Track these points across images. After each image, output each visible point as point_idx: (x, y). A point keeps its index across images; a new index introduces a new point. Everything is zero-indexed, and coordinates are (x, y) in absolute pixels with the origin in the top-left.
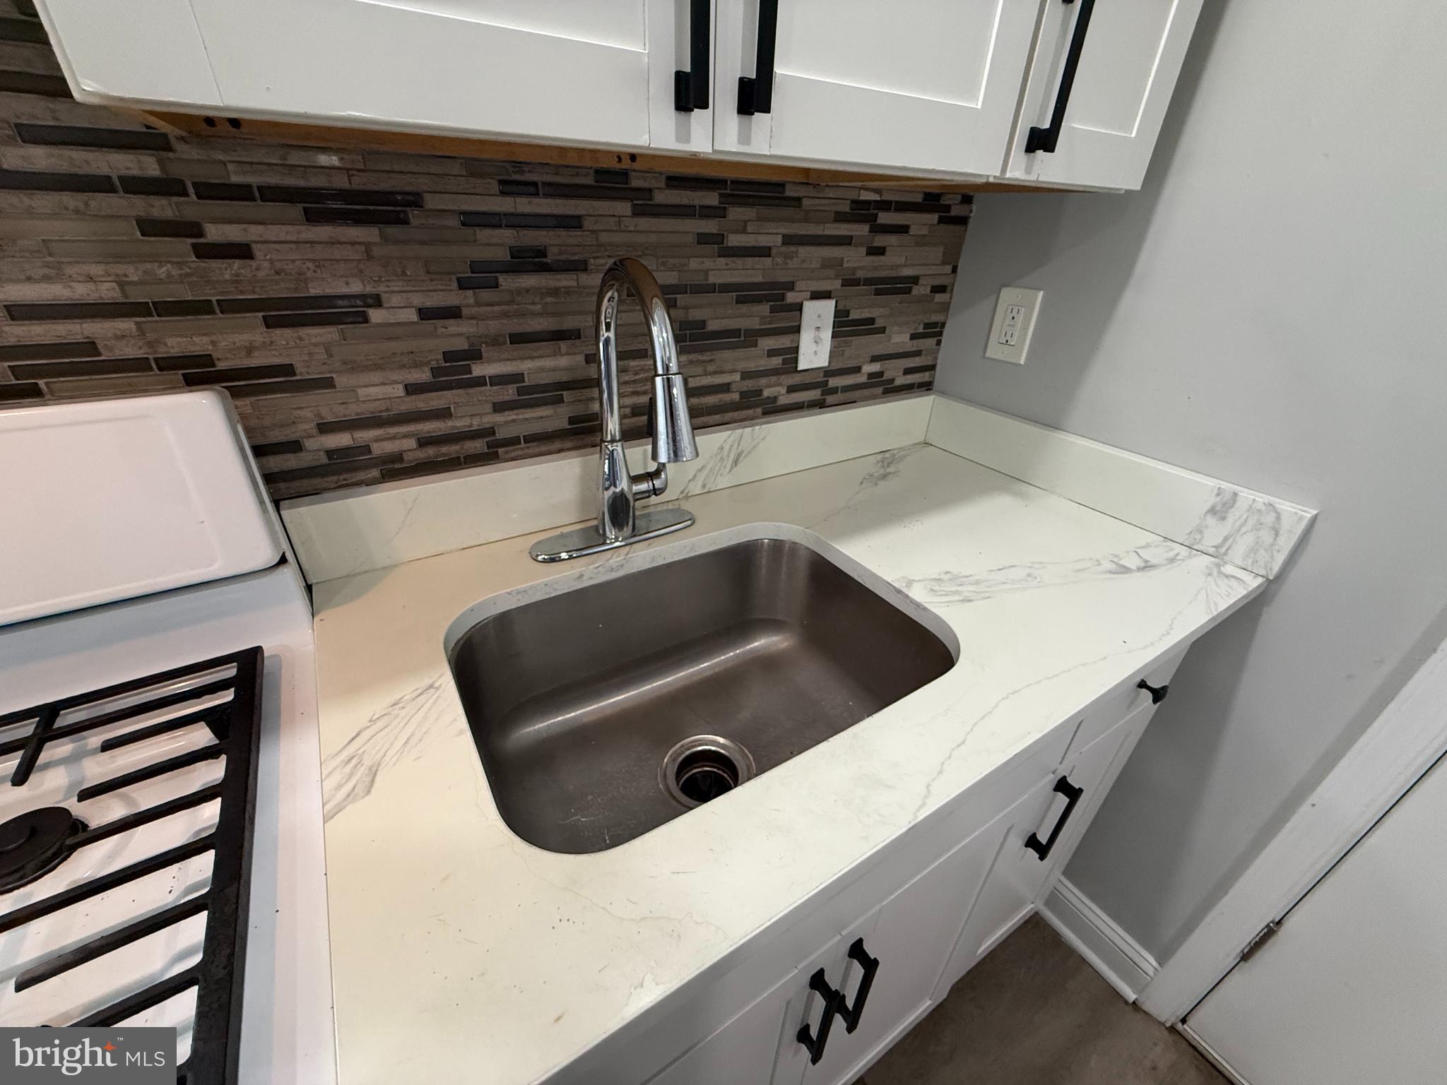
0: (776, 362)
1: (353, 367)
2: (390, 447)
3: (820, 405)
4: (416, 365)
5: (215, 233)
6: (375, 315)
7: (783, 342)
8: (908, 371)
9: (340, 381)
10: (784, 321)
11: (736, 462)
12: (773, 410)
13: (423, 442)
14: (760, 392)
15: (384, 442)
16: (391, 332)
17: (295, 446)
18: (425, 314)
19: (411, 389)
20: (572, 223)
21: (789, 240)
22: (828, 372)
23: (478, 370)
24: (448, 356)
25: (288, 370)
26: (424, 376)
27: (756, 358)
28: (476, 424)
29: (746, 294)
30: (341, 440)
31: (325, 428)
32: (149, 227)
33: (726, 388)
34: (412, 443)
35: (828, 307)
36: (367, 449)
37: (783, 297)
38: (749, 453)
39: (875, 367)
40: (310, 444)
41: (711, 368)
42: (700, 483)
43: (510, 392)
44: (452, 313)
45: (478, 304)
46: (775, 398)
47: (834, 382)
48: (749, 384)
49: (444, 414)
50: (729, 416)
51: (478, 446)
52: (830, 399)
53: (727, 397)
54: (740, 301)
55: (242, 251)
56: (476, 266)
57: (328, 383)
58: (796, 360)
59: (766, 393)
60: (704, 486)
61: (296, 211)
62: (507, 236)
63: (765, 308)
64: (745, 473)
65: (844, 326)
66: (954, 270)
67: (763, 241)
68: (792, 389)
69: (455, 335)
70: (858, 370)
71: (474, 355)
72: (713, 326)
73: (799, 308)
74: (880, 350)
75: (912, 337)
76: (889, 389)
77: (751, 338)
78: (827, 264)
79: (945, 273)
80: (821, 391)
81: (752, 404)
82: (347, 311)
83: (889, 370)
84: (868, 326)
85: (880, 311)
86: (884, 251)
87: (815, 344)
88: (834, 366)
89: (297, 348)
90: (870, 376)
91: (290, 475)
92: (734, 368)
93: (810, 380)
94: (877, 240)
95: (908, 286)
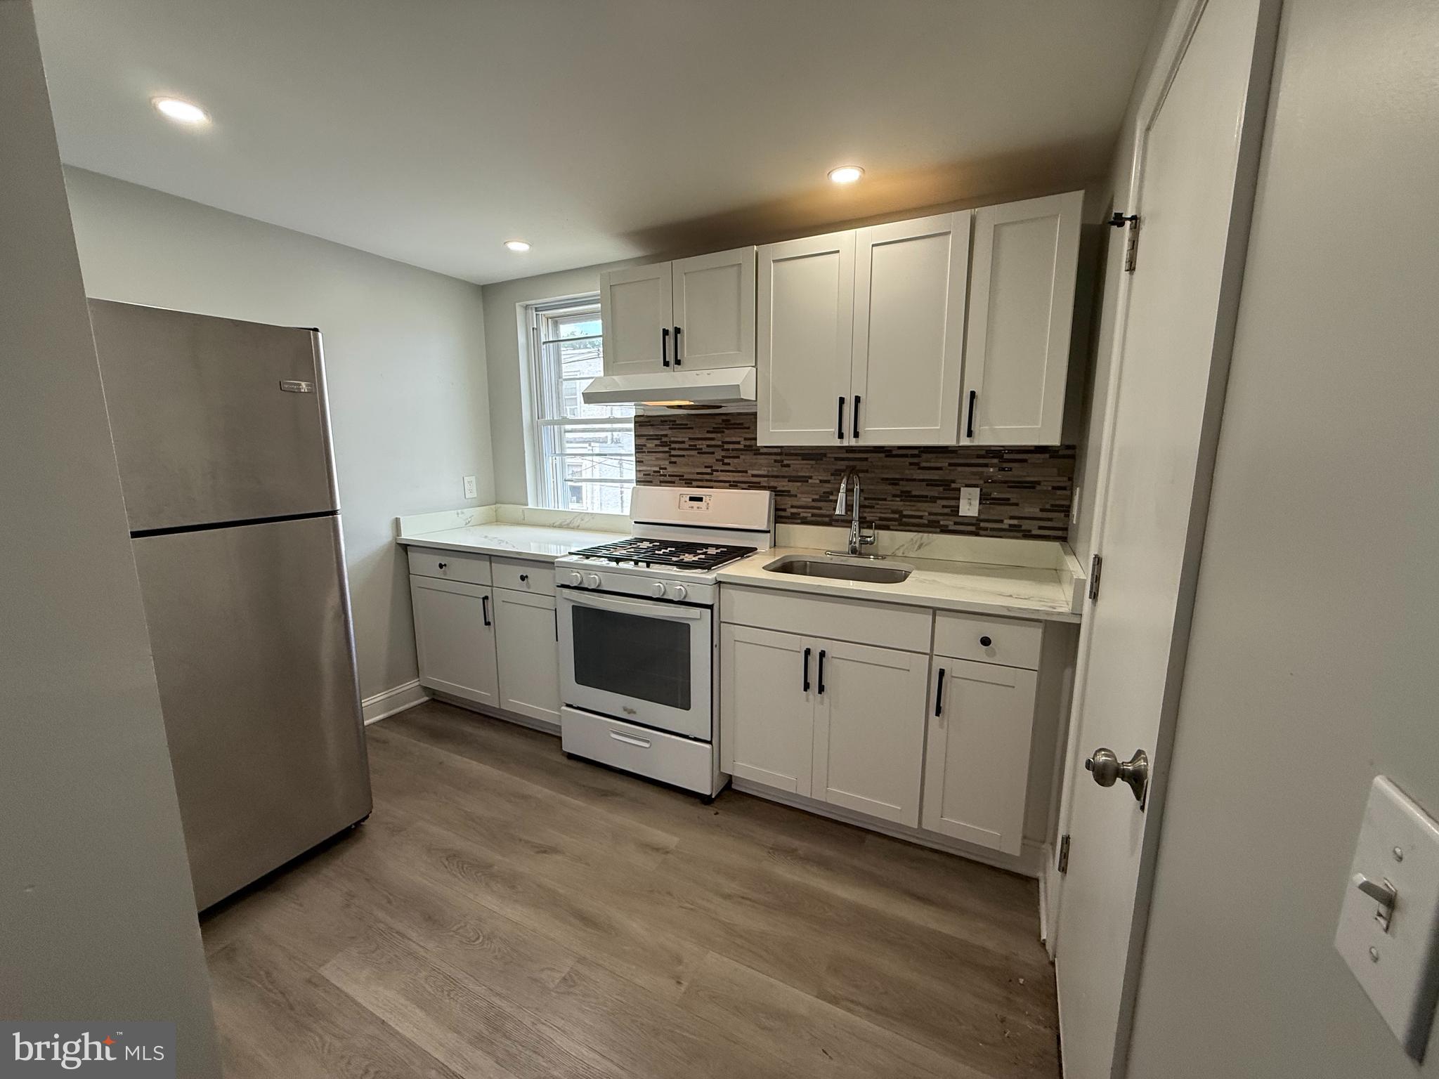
0: (947, 510)
1: (802, 493)
2: (805, 515)
3: (977, 534)
4: (817, 494)
5: (785, 462)
6: (810, 481)
7: (952, 503)
8: (1040, 528)
9: (799, 495)
10: (951, 494)
11: (920, 547)
12: (945, 531)
13: (813, 515)
14: (938, 522)
15: (802, 514)
16: (813, 485)
17: (784, 510)
18: (821, 481)
20: (866, 459)
21: (950, 465)
22: (978, 520)
24: (824, 493)
25: (789, 491)
26: (817, 497)
27: (937, 507)
28: (828, 513)
29: (931, 483)
30: (794, 510)
31: (792, 507)
32: (775, 461)
33: (921, 517)
34: (810, 515)
35: (977, 491)
36: (799, 514)
37: (950, 486)
38: (926, 545)
39: (1015, 522)
40: (788, 510)
41: (914, 508)
42: (902, 552)
44: (828, 482)
45: (835, 480)
46: (947, 526)
47: (982, 524)
48: (932, 518)
49: (820, 508)
50: (922, 529)
51: (827, 519)
52: (982, 532)
53: (921, 521)
54: (927, 485)
55: (788, 466)
56: (836, 470)
58: (958, 512)
59: (942, 523)
60: (903, 553)
61: (800, 458)
62: (846, 463)
63: (941, 489)
64: (924, 553)
65: (984, 498)
66: (1071, 479)
67: (939, 465)
68: (956, 523)
70: (1001, 521)
72: (914, 493)
73: (959, 490)
74: (1016, 514)
75: (1042, 510)
76: (1028, 535)
77: (934, 500)
78: (974, 474)
79: (1063, 481)
80: (975, 528)
81: (934, 526)
82: (804, 480)
83: (1026, 525)
84: (1005, 502)
85: (1013, 496)
86: (1010, 469)
87: (969, 506)
88: (982, 517)
89: (793, 487)
90: (1010, 525)
91: (780, 516)
92: (925, 510)
93: (968, 521)
94: (1005, 465)
95: (1032, 485)
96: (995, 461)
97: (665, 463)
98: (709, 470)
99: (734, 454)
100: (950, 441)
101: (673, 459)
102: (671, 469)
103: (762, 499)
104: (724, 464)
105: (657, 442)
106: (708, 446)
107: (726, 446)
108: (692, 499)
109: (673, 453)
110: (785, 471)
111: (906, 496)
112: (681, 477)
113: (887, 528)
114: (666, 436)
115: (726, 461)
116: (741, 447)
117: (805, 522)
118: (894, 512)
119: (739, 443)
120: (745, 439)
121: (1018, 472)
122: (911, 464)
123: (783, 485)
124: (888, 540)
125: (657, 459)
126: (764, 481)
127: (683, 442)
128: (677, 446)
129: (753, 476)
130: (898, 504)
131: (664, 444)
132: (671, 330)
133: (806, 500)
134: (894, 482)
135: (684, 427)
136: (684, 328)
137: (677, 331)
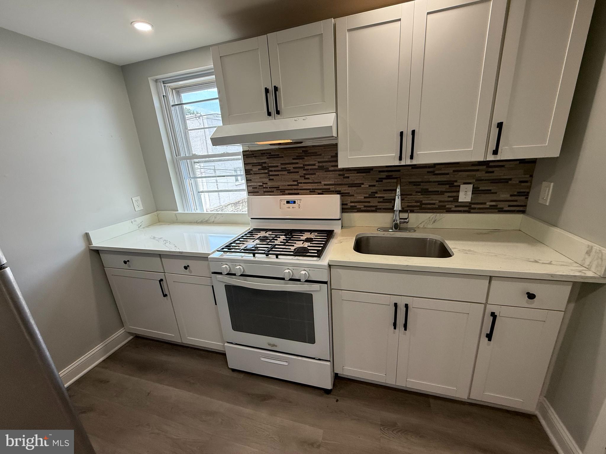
0: (451, 199)
1: (357, 193)
2: (359, 207)
3: (469, 212)
4: (366, 194)
5: (346, 175)
6: (362, 186)
7: (454, 194)
8: (509, 206)
9: (355, 195)
10: (454, 189)
11: (434, 222)
12: (449, 211)
13: (365, 207)
14: (445, 206)
15: (359, 206)
16: (364, 189)
17: (346, 204)
18: (370, 186)
19: (365, 197)
21: (454, 171)
22: (471, 203)
23: (376, 195)
24: (372, 193)
25: (349, 193)
26: (368, 196)
27: (445, 197)
28: (374, 205)
29: (440, 183)
30: (353, 204)
31: (351, 202)
32: (339, 175)
33: (434, 204)
34: (363, 206)
35: (471, 187)
36: (356, 206)
37: (453, 184)
38: (439, 220)
39: (493, 203)
40: (349, 204)
41: (430, 199)
42: (423, 225)
43: (381, 200)
44: (374, 186)
45: (379, 184)
46: (451, 208)
47: (473, 206)
48: (441, 204)
49: (369, 202)
50: (435, 211)
51: (374, 209)
52: (472, 211)
53: (434, 206)
54: (438, 184)
55: (348, 177)
56: (380, 178)
57: (353, 195)
58: (458, 199)
59: (447, 206)
60: (424, 226)
61: (356, 172)
62: (386, 174)
63: (448, 186)
64: (437, 225)
65: (475, 191)
66: (531, 176)
67: (446, 172)
68: (456, 206)
69: (374, 189)
70: (485, 203)
71: (376, 193)
72: (430, 190)
73: (459, 186)
74: (495, 198)
75: (511, 196)
76: (501, 211)
77: (442, 193)
78: (468, 176)
79: (527, 177)
80: (468, 208)
81: (443, 209)
82: (359, 185)
83: (501, 205)
84: (488, 192)
85: (493, 187)
86: (493, 172)
87: (465, 195)
88: (473, 202)
89: (351, 190)
90: (491, 206)
91: (345, 209)
92: (436, 199)
93: (464, 205)
94: (491, 170)
95: (507, 181)
96: (484, 167)
97: (266, 180)
98: (295, 183)
99: (312, 172)
101: (271, 177)
102: (270, 184)
103: (336, 199)
104: (305, 179)
105: (260, 167)
106: (294, 168)
107: (306, 168)
108: (288, 202)
109: (271, 173)
110: (346, 181)
111: (425, 192)
112: (277, 188)
113: (412, 211)
114: (265, 163)
115: (307, 177)
116: (316, 167)
117: (360, 211)
118: (416, 202)
119: (314, 165)
120: (319, 162)
121: (499, 175)
122: (428, 172)
124: (414, 218)
125: (260, 178)
126: (332, 188)
127: (277, 166)
128: (273, 169)
129: (325, 185)
130: (419, 197)
131: (264, 168)
132: (271, 89)
133: (361, 197)
134: (416, 184)
135: (277, 156)
136: (281, 87)
137: (276, 89)
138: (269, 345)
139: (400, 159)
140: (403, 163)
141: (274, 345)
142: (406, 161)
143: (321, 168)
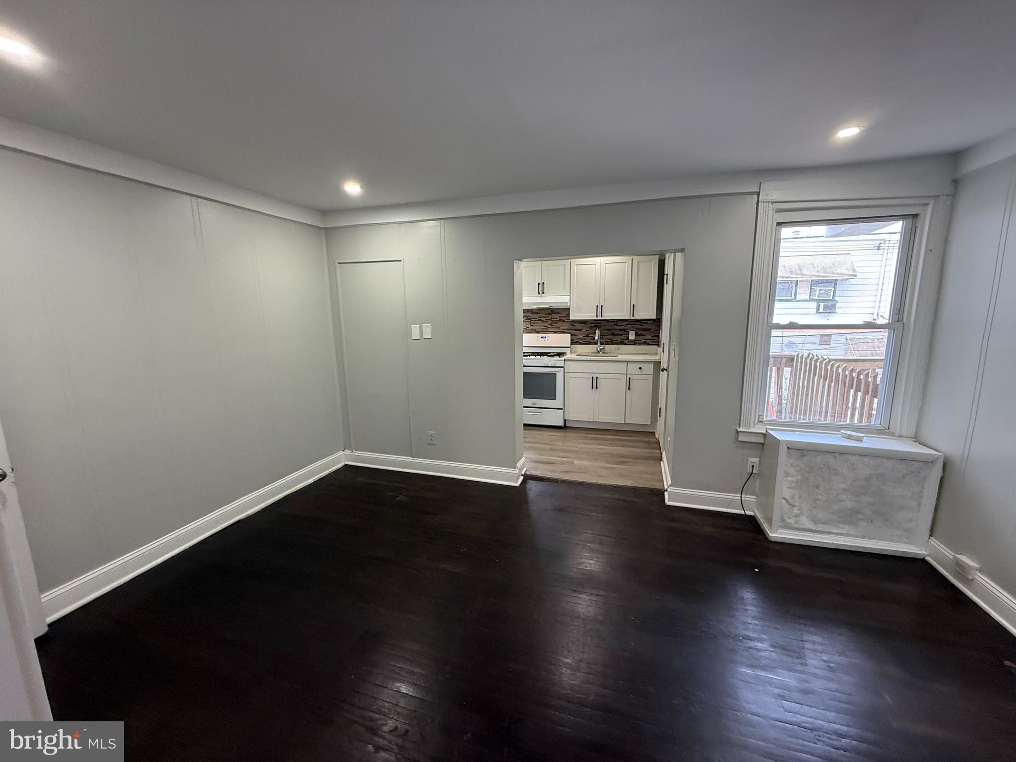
0: (626, 338)
1: (580, 334)
3: (634, 345)
4: (584, 335)
5: (574, 324)
6: (582, 330)
7: (627, 336)
8: (651, 342)
10: (627, 333)
11: (618, 350)
12: (625, 344)
13: (584, 341)
15: (581, 341)
16: (583, 332)
17: (573, 340)
18: (586, 330)
19: (584, 337)
20: (600, 323)
21: (627, 324)
22: (635, 340)
23: (589, 336)
27: (622, 337)
30: (577, 340)
32: (571, 324)
33: (618, 340)
35: (634, 332)
36: (579, 341)
37: (626, 330)
38: (620, 349)
39: (645, 341)
40: (575, 340)
41: (616, 338)
43: (592, 338)
47: (636, 342)
48: (621, 340)
49: (585, 339)
50: (618, 344)
51: (588, 343)
52: (636, 344)
53: (618, 342)
54: (620, 330)
55: (575, 326)
57: (577, 335)
58: (629, 338)
59: (624, 342)
62: (596, 324)
63: (623, 332)
65: (636, 334)
66: (659, 328)
67: (623, 325)
68: (628, 342)
69: (588, 332)
70: (641, 341)
71: (589, 334)
72: (616, 333)
73: (629, 332)
74: (645, 338)
75: (652, 337)
76: (648, 344)
77: (622, 335)
78: (633, 327)
79: (657, 328)
80: (634, 343)
81: (622, 343)
82: (580, 330)
83: (648, 341)
84: (642, 335)
85: (644, 333)
86: (643, 325)
87: (632, 336)
88: (636, 339)
89: (576, 333)
90: (644, 342)
91: (573, 342)
92: (619, 338)
93: (631, 341)
94: (641, 324)
95: (649, 330)
96: (639, 323)
97: (529, 326)
98: (546, 328)
99: (556, 322)
100: (628, 318)
101: (532, 324)
102: (531, 328)
103: (568, 337)
104: (552, 325)
105: (526, 318)
106: (546, 319)
107: (552, 319)
108: (542, 337)
109: (532, 322)
110: (574, 327)
111: (613, 334)
112: (535, 330)
113: (608, 344)
114: (529, 316)
115: (553, 324)
116: (558, 320)
117: (581, 344)
118: (610, 339)
119: (557, 318)
120: (560, 317)
121: (645, 326)
122: (615, 324)
123: (573, 332)
124: (608, 347)
125: (526, 324)
126: (566, 331)
127: (536, 318)
128: (533, 319)
129: (562, 329)
130: (610, 337)
131: (528, 319)
132: (541, 284)
133: (581, 337)
134: (609, 330)
135: (537, 313)
136: (545, 283)
137: (543, 283)
138: (532, 404)
139: (597, 316)
140: (598, 318)
141: (535, 404)
142: (600, 318)
143: (560, 320)
